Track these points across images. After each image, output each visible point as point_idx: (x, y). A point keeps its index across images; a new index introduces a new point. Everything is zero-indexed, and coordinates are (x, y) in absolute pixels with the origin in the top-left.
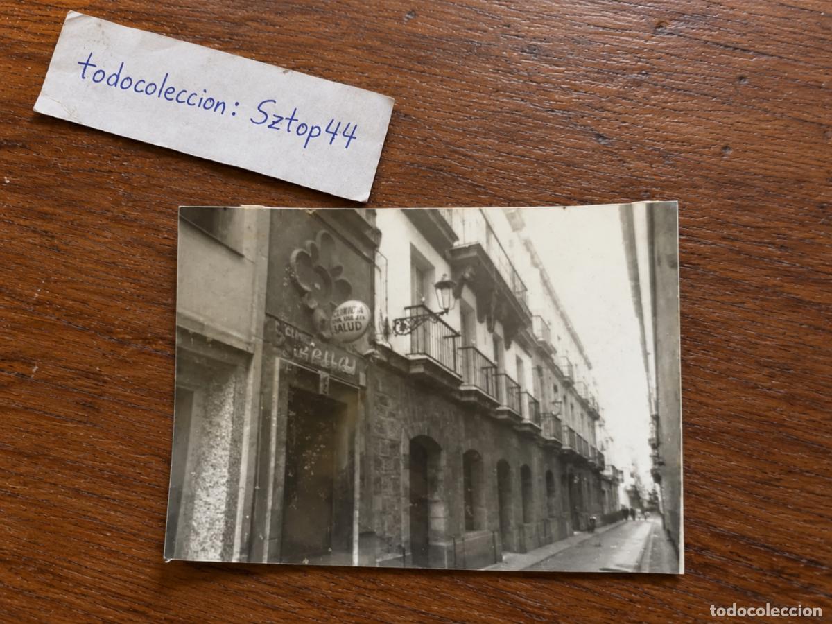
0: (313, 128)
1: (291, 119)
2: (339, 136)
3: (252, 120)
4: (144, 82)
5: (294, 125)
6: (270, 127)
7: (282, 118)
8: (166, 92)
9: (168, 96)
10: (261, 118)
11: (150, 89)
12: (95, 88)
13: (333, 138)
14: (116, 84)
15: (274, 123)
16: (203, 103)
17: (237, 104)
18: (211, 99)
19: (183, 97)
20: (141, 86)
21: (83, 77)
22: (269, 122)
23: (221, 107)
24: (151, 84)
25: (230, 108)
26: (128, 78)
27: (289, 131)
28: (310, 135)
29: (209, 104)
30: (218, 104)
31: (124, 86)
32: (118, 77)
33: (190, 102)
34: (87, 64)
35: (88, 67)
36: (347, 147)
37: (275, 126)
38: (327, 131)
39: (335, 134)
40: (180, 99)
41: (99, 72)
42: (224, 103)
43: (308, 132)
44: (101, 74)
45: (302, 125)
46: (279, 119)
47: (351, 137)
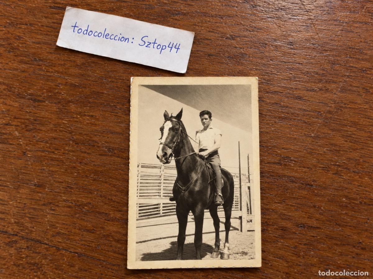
0: (163, 46)
1: (155, 43)
2: (173, 48)
3: (139, 44)
4: (97, 32)
5: (156, 45)
6: (146, 46)
7: (151, 43)
8: (106, 36)
9: (107, 37)
10: (143, 43)
11: (100, 35)
12: (79, 36)
13: (171, 49)
14: (86, 34)
15: (148, 45)
16: (120, 39)
17: (133, 39)
18: (123, 37)
19: (113, 37)
20: (96, 34)
21: (74, 32)
22: (146, 45)
23: (127, 40)
24: (100, 33)
25: (131, 40)
26: (91, 31)
27: (154, 48)
28: (162, 49)
29: (122, 39)
30: (126, 39)
31: (90, 34)
32: (87, 31)
33: (115, 39)
34: (75, 26)
35: (76, 28)
36: (177, 52)
37: (148, 46)
38: (168, 47)
39: (172, 48)
40: (111, 38)
41: (80, 29)
42: (128, 39)
43: (162, 48)
44: (81, 30)
45: (159, 45)
46: (149, 43)
47: (178, 49)
